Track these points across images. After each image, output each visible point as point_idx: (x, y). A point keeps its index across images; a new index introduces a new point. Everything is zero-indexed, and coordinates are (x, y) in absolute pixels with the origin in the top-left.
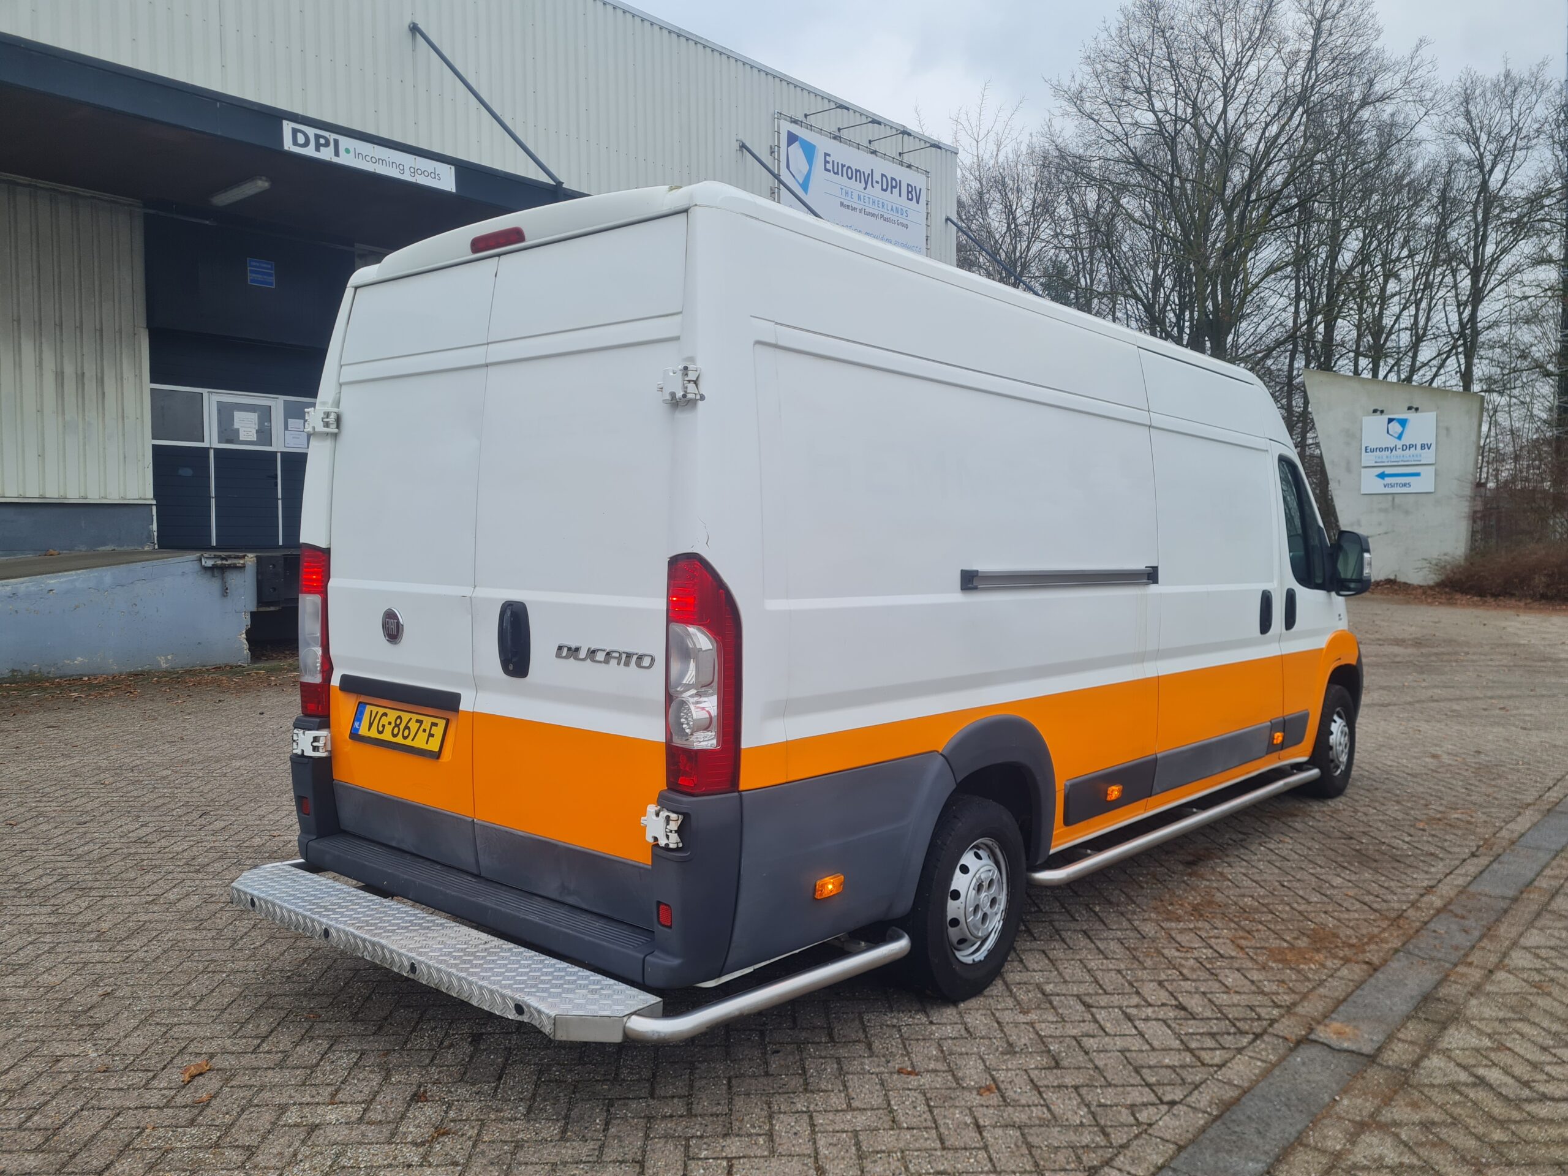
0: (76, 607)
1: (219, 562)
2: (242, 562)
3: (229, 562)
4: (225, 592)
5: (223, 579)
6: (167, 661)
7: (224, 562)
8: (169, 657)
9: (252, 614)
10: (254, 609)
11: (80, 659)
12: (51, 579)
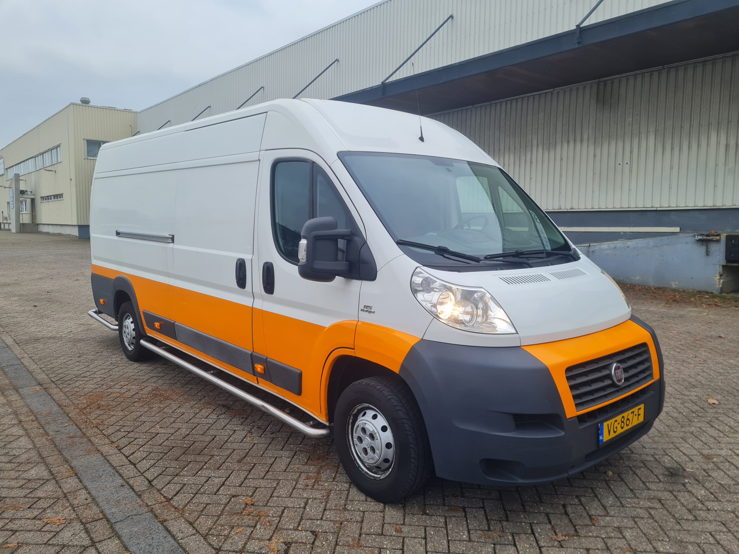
0: (638, 255)
1: (705, 238)
2: (718, 238)
3: (710, 238)
4: (707, 253)
5: (707, 246)
6: (676, 284)
7: (708, 238)
8: (677, 283)
9: (723, 266)
10: (724, 264)
11: (638, 277)
12: (629, 242)
